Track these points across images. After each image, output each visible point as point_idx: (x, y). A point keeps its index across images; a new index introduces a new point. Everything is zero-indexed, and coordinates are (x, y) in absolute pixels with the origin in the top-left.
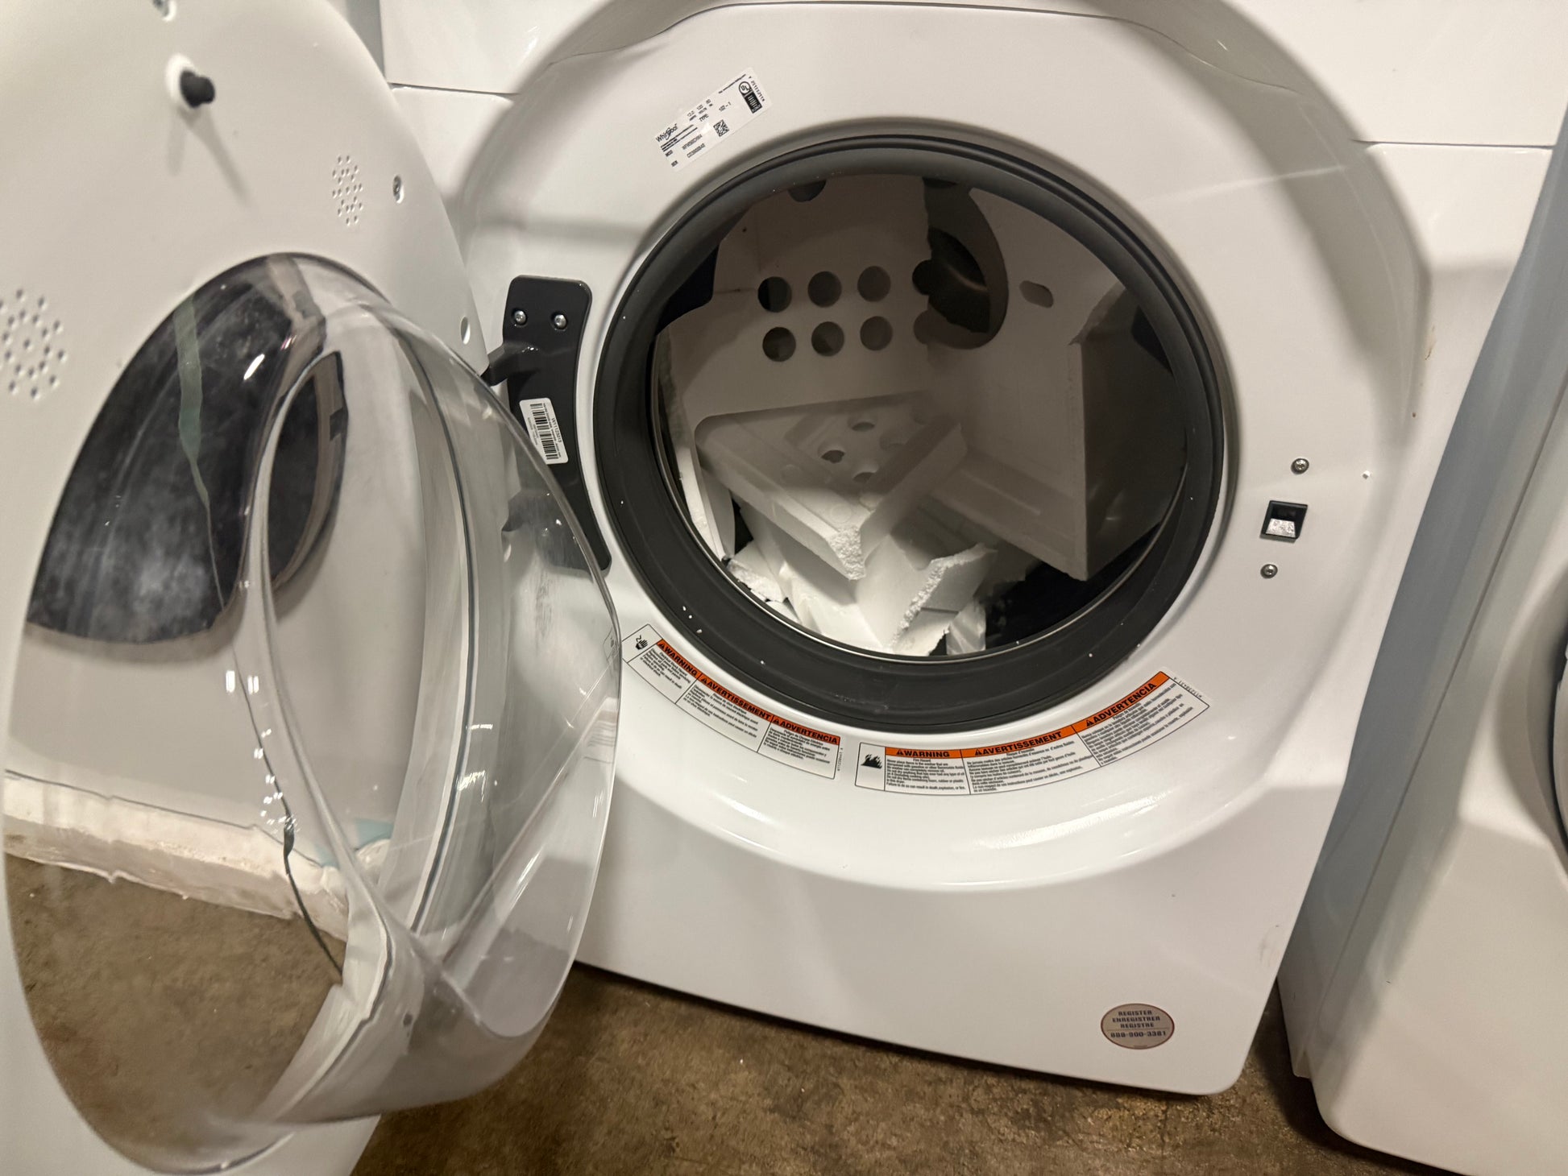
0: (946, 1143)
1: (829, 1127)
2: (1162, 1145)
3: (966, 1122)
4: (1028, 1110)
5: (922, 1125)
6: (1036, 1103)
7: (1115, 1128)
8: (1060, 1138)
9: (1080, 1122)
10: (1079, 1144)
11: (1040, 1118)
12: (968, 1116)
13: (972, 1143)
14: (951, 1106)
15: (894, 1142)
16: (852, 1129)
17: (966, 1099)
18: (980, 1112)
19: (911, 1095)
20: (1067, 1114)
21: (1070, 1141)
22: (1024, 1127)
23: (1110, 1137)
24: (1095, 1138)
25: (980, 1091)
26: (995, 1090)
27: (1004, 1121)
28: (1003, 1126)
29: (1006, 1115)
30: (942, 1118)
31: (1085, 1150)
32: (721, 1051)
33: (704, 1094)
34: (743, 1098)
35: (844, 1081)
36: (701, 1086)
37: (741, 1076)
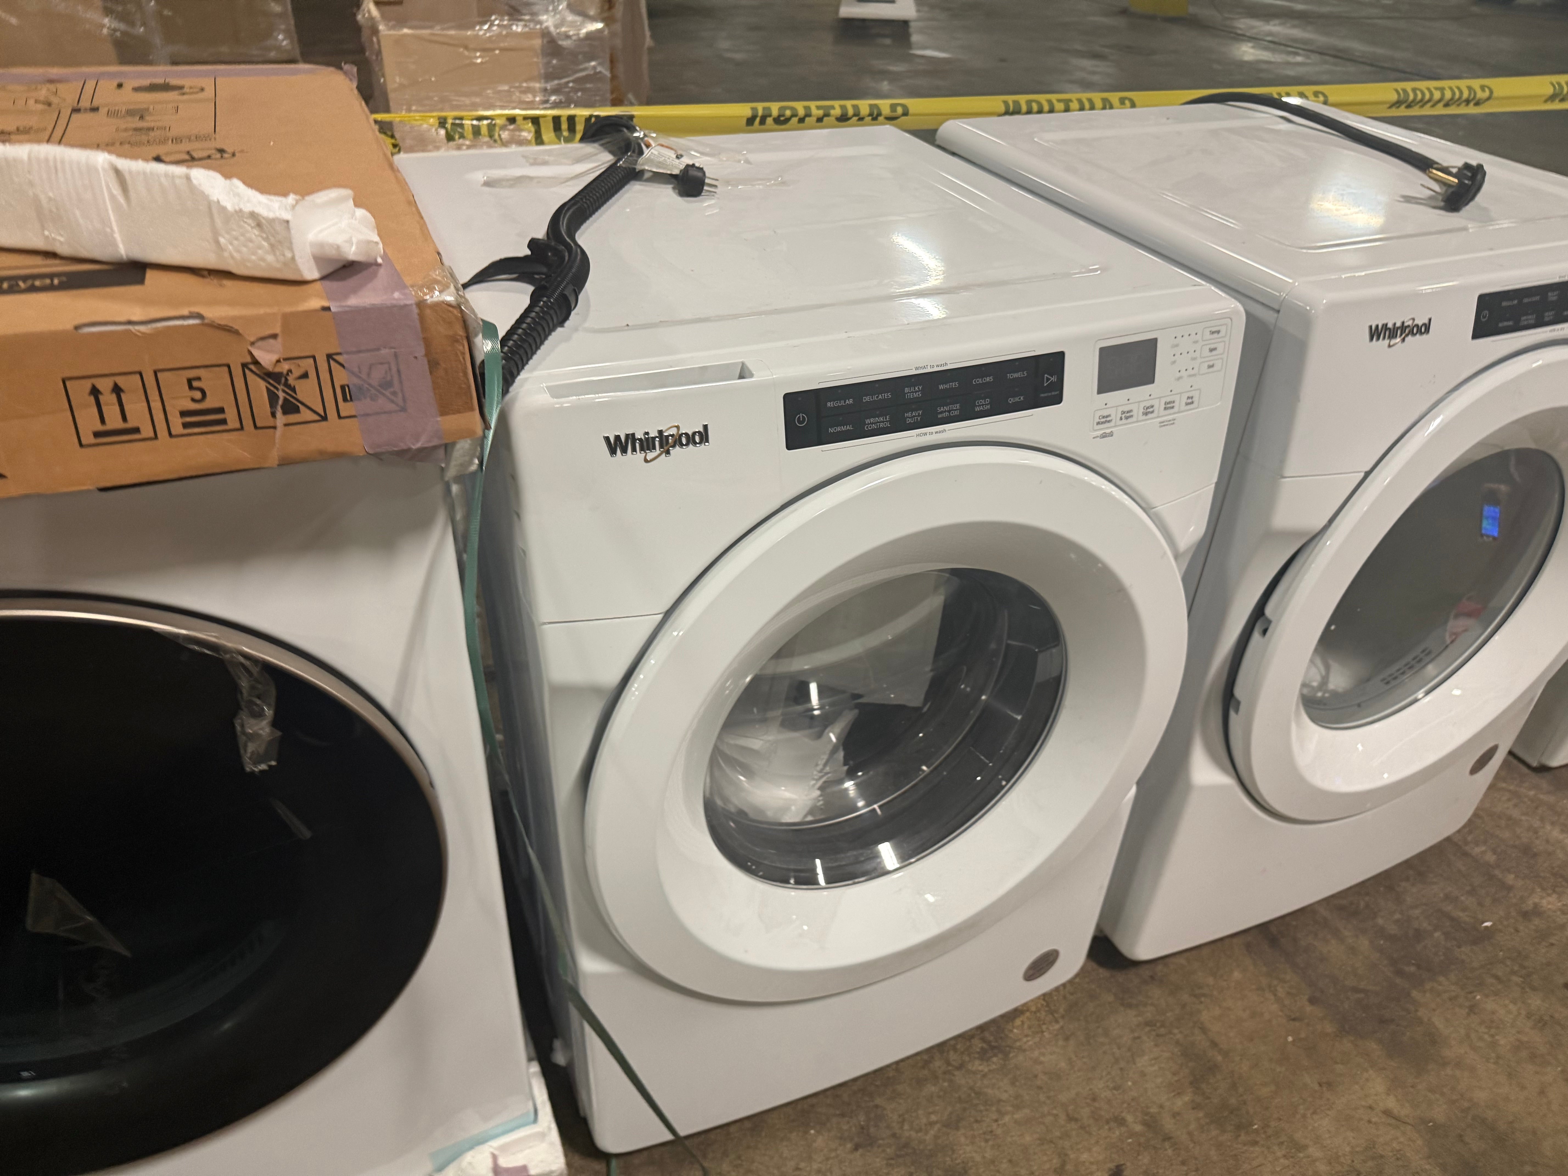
0: (960, 1098)
1: (894, 1135)
2: (1057, 1022)
3: (959, 1078)
4: (982, 1048)
5: (939, 1097)
6: (983, 1040)
7: (1030, 1027)
8: (1009, 1052)
9: (1011, 1035)
10: (1021, 1050)
11: (993, 1048)
12: (956, 1073)
13: (971, 1088)
14: (945, 1073)
15: (933, 1118)
16: (906, 1127)
17: (948, 1063)
18: (960, 1067)
19: (920, 1083)
20: (1003, 1035)
21: (1016, 1050)
22: (988, 1060)
23: (1030, 1033)
24: (1025, 1040)
25: (952, 1053)
26: (959, 1047)
27: (977, 1062)
28: (977, 1065)
29: (975, 1058)
30: (946, 1084)
31: (1024, 1051)
32: (795, 1134)
33: (808, 1169)
34: (833, 1154)
35: (878, 1101)
36: (802, 1165)
37: (820, 1142)
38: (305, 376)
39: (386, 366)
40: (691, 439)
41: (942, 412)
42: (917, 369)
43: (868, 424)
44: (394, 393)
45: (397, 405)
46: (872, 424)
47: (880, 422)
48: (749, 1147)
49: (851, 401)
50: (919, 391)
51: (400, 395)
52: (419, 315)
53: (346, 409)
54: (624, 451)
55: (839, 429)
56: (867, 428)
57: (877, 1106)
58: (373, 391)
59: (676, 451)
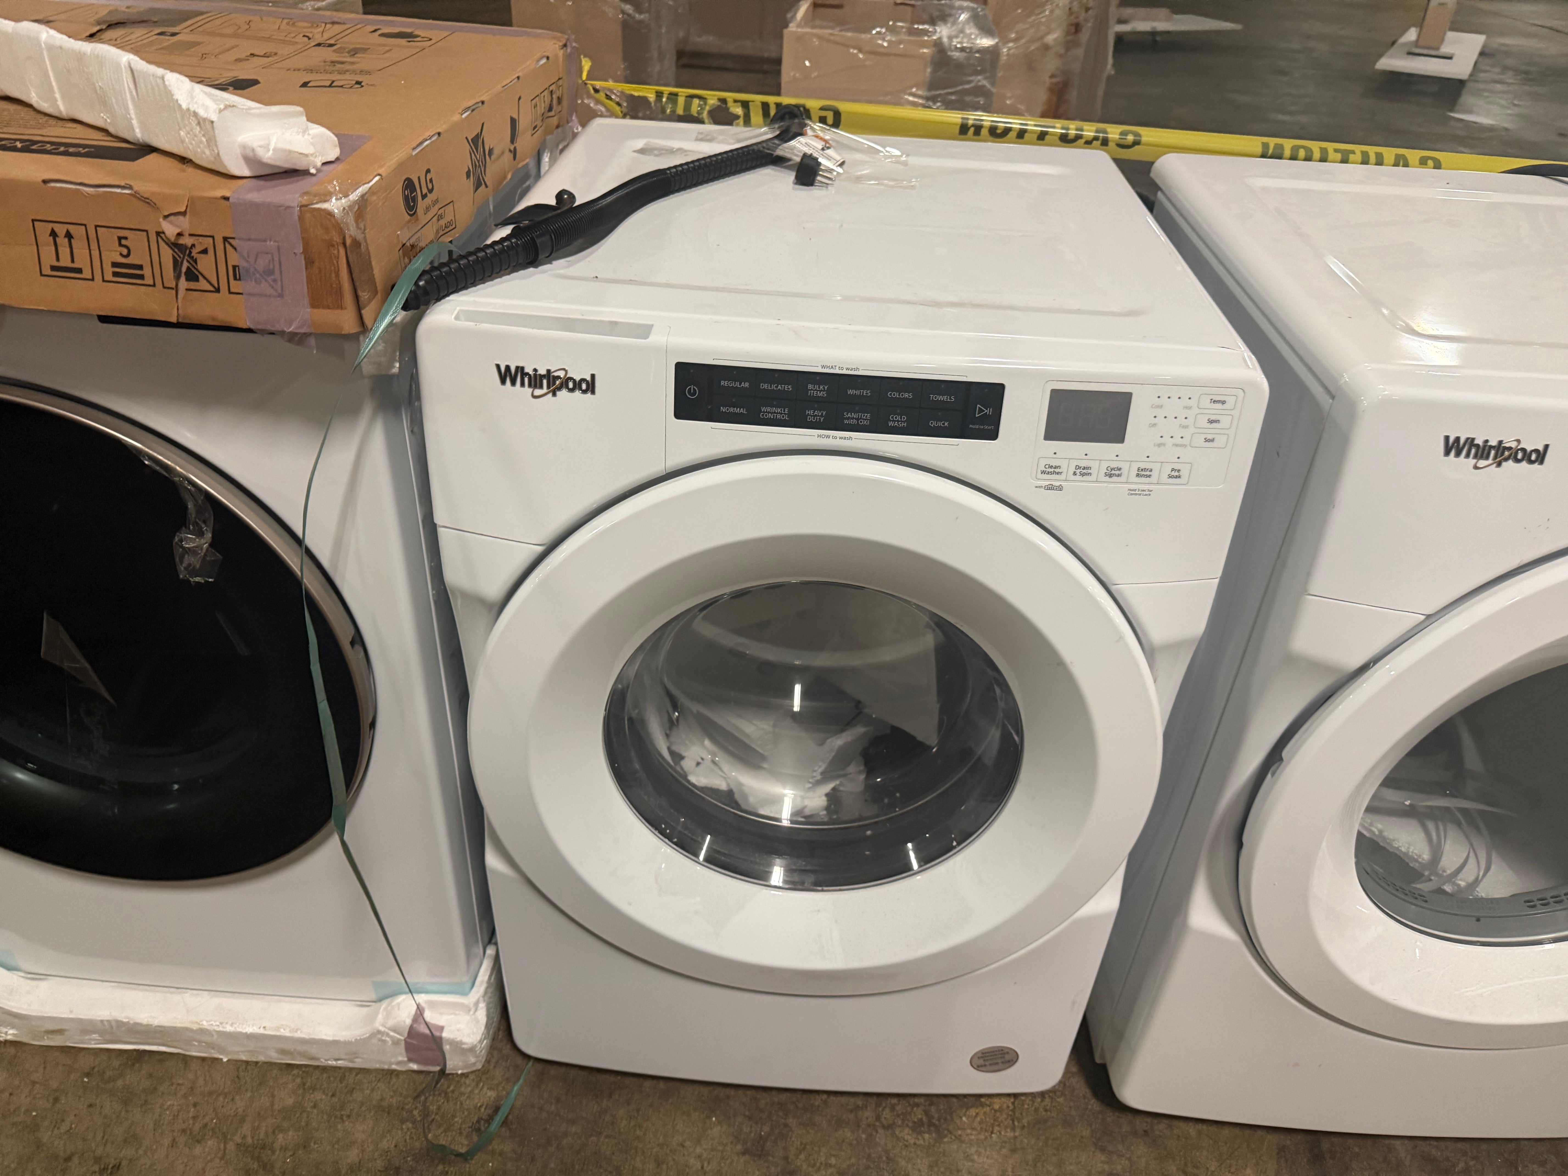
0: (869, 1155)
1: (786, 1158)
2: (1013, 1129)
3: (881, 1137)
4: (921, 1120)
5: (851, 1144)
6: (926, 1113)
7: (981, 1122)
8: (946, 1136)
9: (958, 1121)
10: (959, 1138)
11: (931, 1124)
12: (881, 1131)
13: (887, 1152)
14: (869, 1125)
15: (833, 1161)
16: (802, 1156)
17: (878, 1118)
18: (888, 1127)
19: (840, 1123)
20: (949, 1117)
21: (953, 1137)
22: (920, 1133)
23: (979, 1129)
24: (969, 1131)
25: (887, 1111)
26: (898, 1108)
27: (907, 1130)
28: (907, 1134)
29: (907, 1125)
30: (864, 1136)
31: (962, 1142)
32: (697, 1114)
33: (691, 1150)
34: (720, 1148)
35: (791, 1121)
36: (688, 1144)
37: (717, 1130)
38: (205, 251)
39: (270, 256)
40: (577, 385)
41: (848, 418)
42: (823, 367)
43: (764, 412)
44: (275, 281)
45: (276, 291)
46: (769, 413)
47: (777, 413)
48: (651, 1106)
49: (747, 385)
50: (824, 391)
51: (279, 283)
52: (300, 218)
53: (235, 286)
54: (513, 383)
55: (732, 410)
56: (763, 415)
57: (786, 1125)
58: (258, 275)
59: (563, 394)
